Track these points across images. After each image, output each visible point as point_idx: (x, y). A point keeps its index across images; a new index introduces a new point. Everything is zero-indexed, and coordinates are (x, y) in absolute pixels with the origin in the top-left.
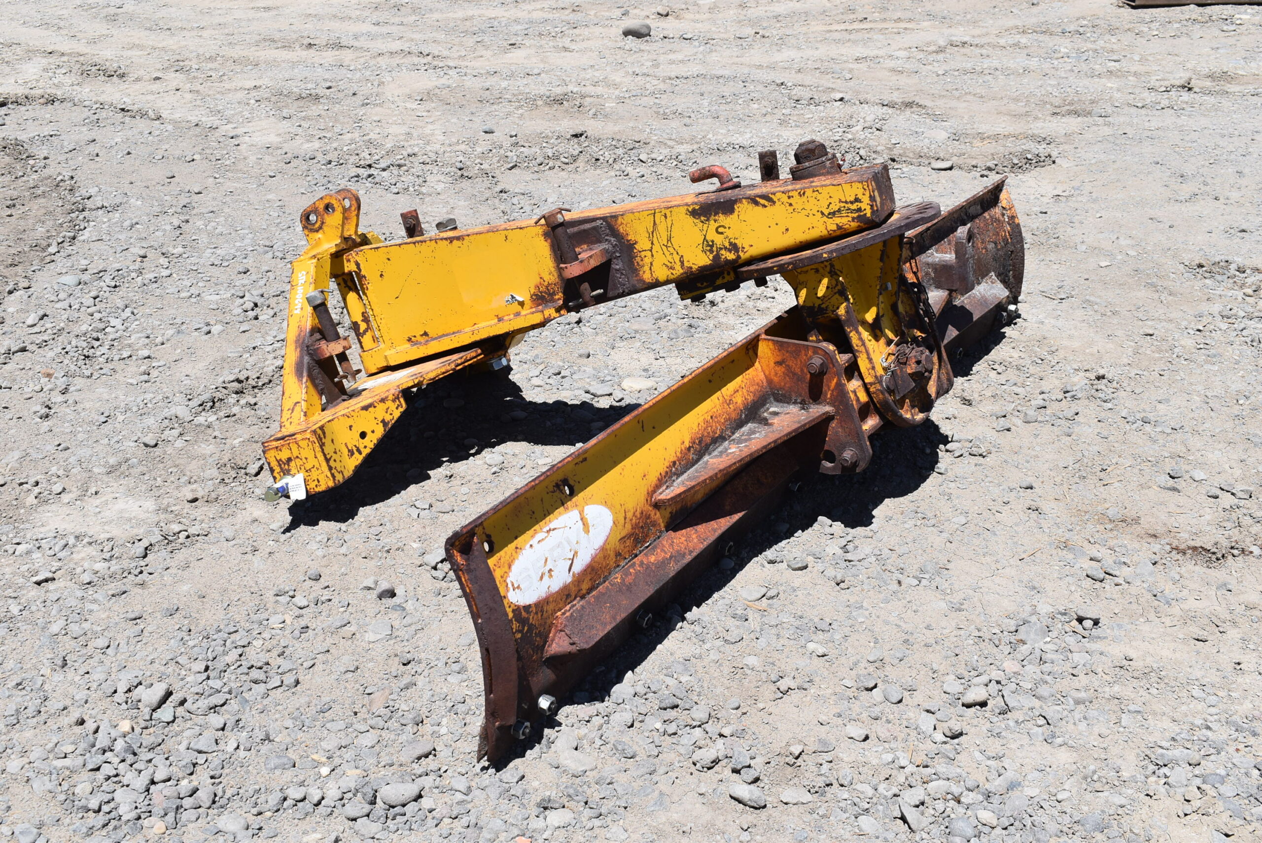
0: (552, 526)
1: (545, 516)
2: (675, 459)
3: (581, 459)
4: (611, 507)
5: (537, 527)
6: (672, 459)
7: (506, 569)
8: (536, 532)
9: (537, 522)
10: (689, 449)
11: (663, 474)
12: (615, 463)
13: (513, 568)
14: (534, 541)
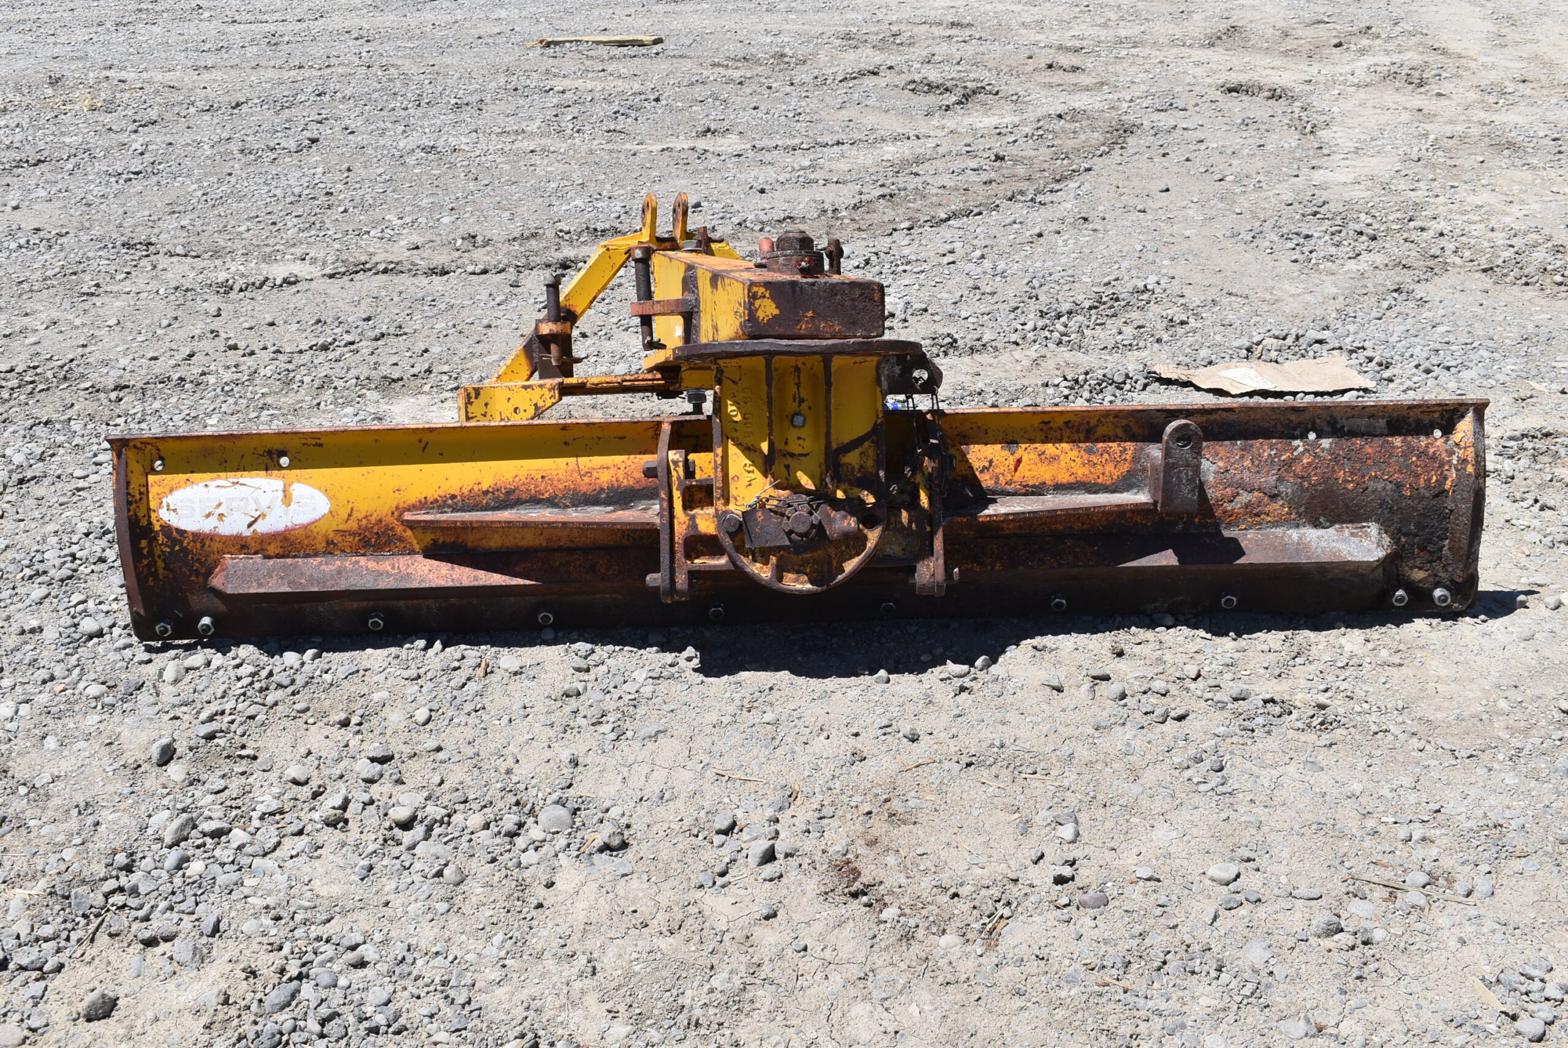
0: (241, 481)
1: (238, 470)
2: (457, 493)
3: (314, 442)
4: (331, 498)
5: (223, 474)
6: (452, 491)
7: (167, 490)
8: (219, 477)
9: (225, 471)
10: (486, 493)
11: (430, 499)
12: (361, 464)
13: (175, 493)
14: (213, 484)
